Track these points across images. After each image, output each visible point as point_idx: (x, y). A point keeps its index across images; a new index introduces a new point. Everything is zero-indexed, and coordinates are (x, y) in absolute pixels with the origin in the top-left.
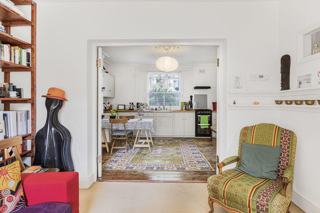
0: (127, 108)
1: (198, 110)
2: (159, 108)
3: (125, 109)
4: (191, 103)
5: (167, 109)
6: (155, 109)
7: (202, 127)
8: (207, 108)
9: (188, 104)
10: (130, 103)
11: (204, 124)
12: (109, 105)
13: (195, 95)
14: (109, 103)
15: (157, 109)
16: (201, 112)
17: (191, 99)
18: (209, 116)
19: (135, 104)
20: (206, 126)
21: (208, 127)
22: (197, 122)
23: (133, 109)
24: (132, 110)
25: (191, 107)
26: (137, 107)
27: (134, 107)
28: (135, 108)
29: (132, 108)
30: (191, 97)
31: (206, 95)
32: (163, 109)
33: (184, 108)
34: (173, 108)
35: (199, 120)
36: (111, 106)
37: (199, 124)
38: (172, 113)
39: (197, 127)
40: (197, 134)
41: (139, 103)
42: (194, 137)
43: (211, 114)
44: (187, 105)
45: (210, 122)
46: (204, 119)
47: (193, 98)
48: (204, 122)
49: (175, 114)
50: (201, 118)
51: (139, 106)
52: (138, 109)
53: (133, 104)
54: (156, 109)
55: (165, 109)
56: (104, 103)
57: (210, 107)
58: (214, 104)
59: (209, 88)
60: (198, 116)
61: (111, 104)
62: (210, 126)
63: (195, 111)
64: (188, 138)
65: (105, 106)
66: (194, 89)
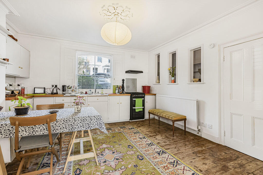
0: (49, 91)
1: (133, 94)
2: (90, 92)
3: (44, 93)
4: (123, 87)
5: (98, 92)
7: (137, 111)
9: (121, 87)
10: (53, 86)
11: (138, 108)
12: (20, 88)
13: (127, 79)
14: (19, 85)
15: (88, 93)
17: (123, 83)
18: (143, 99)
19: (60, 87)
20: (140, 108)
21: (142, 110)
22: (133, 104)
23: (57, 93)
24: (55, 94)
25: (123, 90)
26: (63, 91)
27: (58, 90)
28: (60, 92)
29: (55, 92)
30: (123, 80)
31: (136, 79)
32: (94, 92)
33: (117, 91)
34: (105, 91)
36: (23, 89)
37: (134, 108)
38: (106, 97)
39: (132, 111)
40: (132, 117)
41: (65, 86)
42: (129, 120)
43: (144, 97)
44: (119, 88)
45: (144, 105)
46: (139, 101)
47: (125, 82)
48: (139, 105)
50: (136, 101)
51: (65, 90)
52: (64, 93)
53: (56, 86)
54: (86, 93)
55: (97, 92)
56: (11, 85)
57: (139, 90)
58: (144, 87)
59: (142, 72)
60: (134, 99)
61: (22, 86)
62: (144, 109)
63: (130, 95)
64: (124, 123)
65: (12, 88)
66: (126, 73)
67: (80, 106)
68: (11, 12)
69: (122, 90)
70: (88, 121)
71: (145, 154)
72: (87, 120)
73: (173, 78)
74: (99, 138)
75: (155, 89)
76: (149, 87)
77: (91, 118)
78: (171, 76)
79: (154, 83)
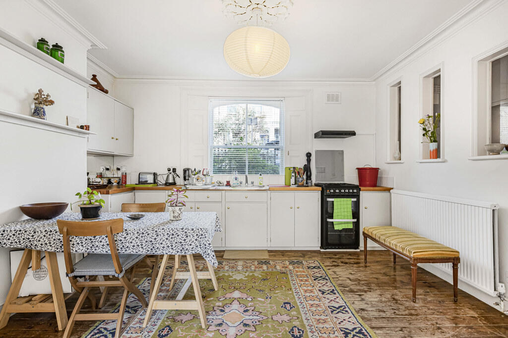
0: (162, 180)
1: (330, 186)
2: (235, 181)
3: (155, 182)
5: (252, 183)
6: (225, 183)
7: (336, 227)
8: (343, 180)
9: (302, 172)
10: (169, 170)
11: (342, 219)
12: (119, 174)
13: (317, 152)
14: (118, 169)
15: (231, 183)
16: (335, 191)
17: (309, 161)
18: (355, 200)
19: (180, 172)
20: (347, 223)
21: (351, 226)
22: (326, 212)
23: (174, 184)
24: (171, 184)
25: (309, 177)
26: (185, 179)
27: (177, 179)
28: (180, 181)
29: (171, 181)
30: (309, 155)
31: (342, 152)
32: (244, 181)
33: (293, 181)
34: (268, 180)
35: (329, 210)
36: (125, 176)
37: (330, 220)
38: (264, 193)
39: (326, 227)
40: (325, 243)
41: (188, 169)
42: (319, 249)
43: (357, 196)
44: (299, 173)
45: (356, 214)
46: (342, 208)
48: (343, 214)
49: (274, 194)
50: (335, 204)
51: (189, 176)
52: (186, 182)
53: (174, 170)
54: (228, 184)
55: (249, 182)
56: (108, 169)
57: (351, 178)
58: (361, 171)
59: (353, 134)
60: (329, 200)
61: (123, 170)
62: (357, 225)
63: (320, 188)
64: (304, 254)
65: (108, 174)
66: (315, 138)
67: (177, 208)
68: (93, 45)
69: (305, 177)
70: (180, 237)
71: (313, 327)
72: (178, 236)
73: (433, 146)
74: (234, 277)
75: (391, 175)
76: (375, 171)
77: (186, 232)
78: (428, 140)
79: (389, 161)
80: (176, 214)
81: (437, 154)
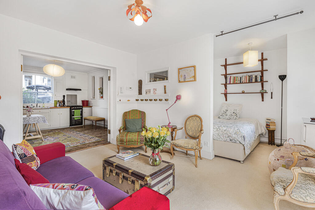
1: (73, 106)
2: (31, 106)
4: (64, 101)
5: (40, 106)
6: (26, 107)
7: (75, 119)
8: (77, 104)
11: (77, 116)
13: (67, 95)
16: (74, 108)
17: (64, 98)
20: (79, 117)
21: (80, 118)
22: (72, 115)
25: (64, 104)
30: (64, 96)
31: (76, 95)
32: (36, 106)
33: (58, 105)
35: (73, 114)
37: (73, 117)
38: (48, 110)
39: (72, 119)
40: (71, 124)
42: (69, 127)
43: (82, 109)
44: (60, 102)
45: (82, 114)
46: (77, 113)
47: (66, 97)
49: (51, 110)
50: (75, 112)
54: (28, 107)
55: (38, 106)
57: (79, 103)
58: (83, 102)
59: (80, 90)
60: (73, 110)
62: (82, 118)
63: (70, 107)
66: (66, 90)
69: (62, 104)
73: (102, 95)
75: (92, 102)
76: (87, 101)
78: (101, 94)
79: (91, 98)
80: (30, 114)
81: (102, 97)
